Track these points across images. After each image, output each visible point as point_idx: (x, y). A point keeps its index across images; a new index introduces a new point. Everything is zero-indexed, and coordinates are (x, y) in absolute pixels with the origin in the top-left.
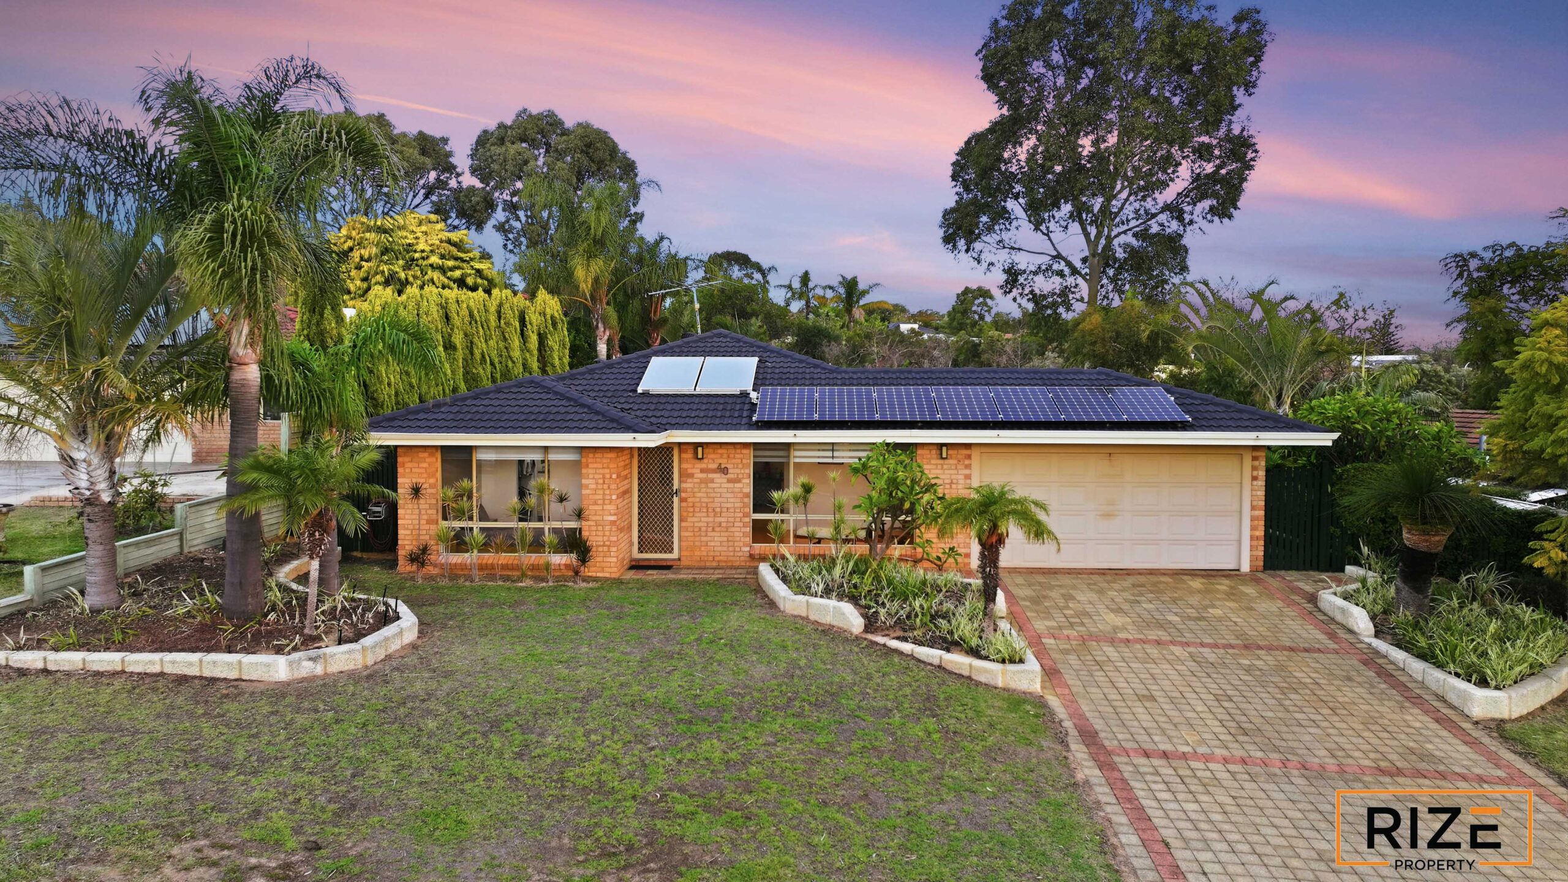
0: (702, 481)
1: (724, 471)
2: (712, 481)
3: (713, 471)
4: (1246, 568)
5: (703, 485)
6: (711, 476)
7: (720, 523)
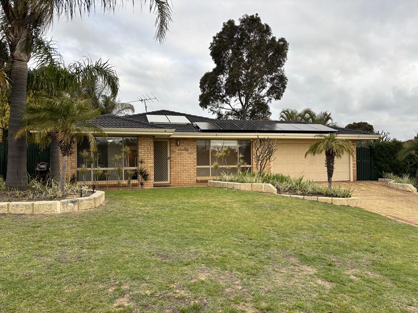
0: (179, 154)
1: (187, 150)
2: (182, 154)
3: (183, 150)
4: (352, 180)
5: (179, 155)
6: (182, 152)
7: (186, 169)
